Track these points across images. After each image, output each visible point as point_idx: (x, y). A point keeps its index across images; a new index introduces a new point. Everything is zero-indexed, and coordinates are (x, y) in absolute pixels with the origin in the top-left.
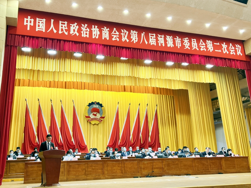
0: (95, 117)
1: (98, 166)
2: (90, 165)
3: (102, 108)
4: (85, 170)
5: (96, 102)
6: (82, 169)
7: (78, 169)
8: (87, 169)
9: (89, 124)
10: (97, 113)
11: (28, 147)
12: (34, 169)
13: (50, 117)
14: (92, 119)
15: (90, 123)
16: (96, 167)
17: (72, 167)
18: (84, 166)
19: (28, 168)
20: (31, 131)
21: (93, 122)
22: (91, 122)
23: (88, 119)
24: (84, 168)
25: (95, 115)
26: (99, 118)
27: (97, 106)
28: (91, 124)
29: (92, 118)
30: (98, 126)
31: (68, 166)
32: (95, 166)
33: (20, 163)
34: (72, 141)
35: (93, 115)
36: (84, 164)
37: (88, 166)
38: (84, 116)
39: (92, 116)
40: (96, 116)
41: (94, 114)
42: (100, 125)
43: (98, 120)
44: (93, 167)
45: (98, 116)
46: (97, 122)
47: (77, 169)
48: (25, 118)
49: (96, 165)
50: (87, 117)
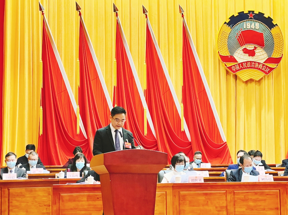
0: (251, 59)
1: (265, 200)
2: (242, 196)
3: (274, 31)
4: (225, 209)
5: (253, 12)
6: (216, 207)
7: (206, 207)
8: (231, 209)
9: (232, 79)
10: (255, 48)
11: (57, 145)
12: (80, 203)
13: (115, 60)
14: (243, 66)
15: (236, 77)
16: (259, 203)
17: (188, 202)
18: (224, 198)
19: (61, 201)
20: (63, 101)
21: (244, 75)
22: (238, 74)
23: (229, 64)
24: (225, 205)
25: (252, 53)
26: (262, 62)
27: (256, 26)
28: (237, 80)
29: (240, 61)
30: (260, 85)
31: (177, 198)
32: (255, 201)
33: (37, 188)
34: (182, 130)
35: (244, 53)
36: (224, 193)
37: (234, 198)
38: (218, 57)
39: (240, 57)
40: (254, 57)
41: (246, 51)
42: (265, 83)
43: (259, 69)
44: (251, 204)
45: (261, 56)
46: (257, 75)
47: (201, 208)
48: (41, 61)
49: (261, 198)
50: (224, 59)
